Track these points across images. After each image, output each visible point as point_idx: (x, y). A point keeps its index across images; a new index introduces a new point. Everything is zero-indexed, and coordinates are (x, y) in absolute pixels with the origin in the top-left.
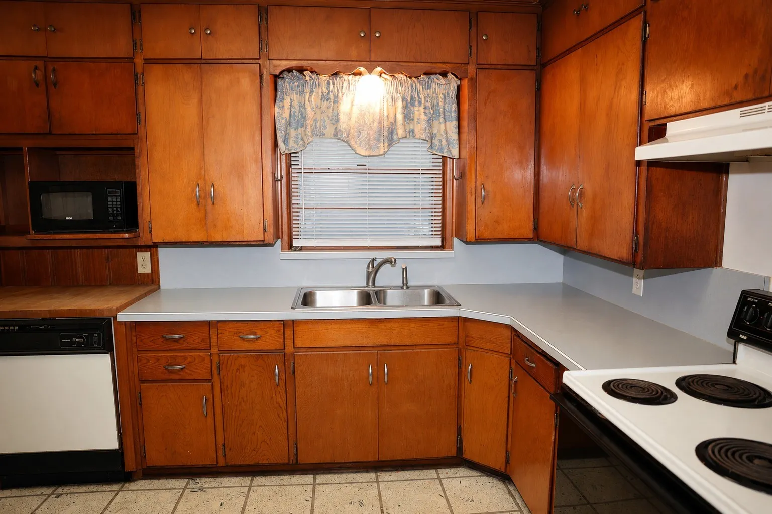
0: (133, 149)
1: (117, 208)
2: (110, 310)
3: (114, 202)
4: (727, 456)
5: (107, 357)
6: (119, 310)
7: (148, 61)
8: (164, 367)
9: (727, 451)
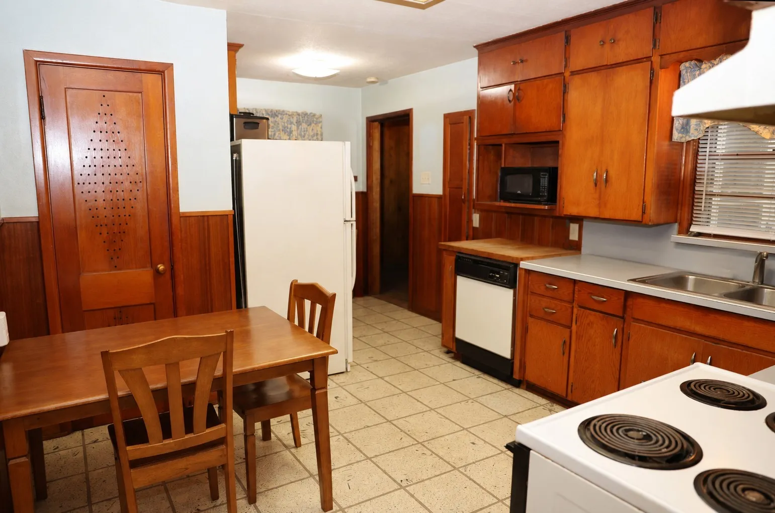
0: (557, 142)
1: (545, 187)
2: (517, 258)
3: (545, 182)
4: (612, 431)
5: (511, 292)
6: (522, 259)
7: (573, 73)
8: (543, 309)
9: (613, 427)
